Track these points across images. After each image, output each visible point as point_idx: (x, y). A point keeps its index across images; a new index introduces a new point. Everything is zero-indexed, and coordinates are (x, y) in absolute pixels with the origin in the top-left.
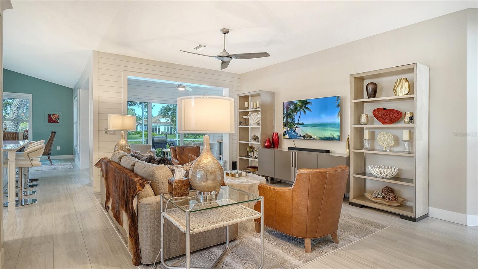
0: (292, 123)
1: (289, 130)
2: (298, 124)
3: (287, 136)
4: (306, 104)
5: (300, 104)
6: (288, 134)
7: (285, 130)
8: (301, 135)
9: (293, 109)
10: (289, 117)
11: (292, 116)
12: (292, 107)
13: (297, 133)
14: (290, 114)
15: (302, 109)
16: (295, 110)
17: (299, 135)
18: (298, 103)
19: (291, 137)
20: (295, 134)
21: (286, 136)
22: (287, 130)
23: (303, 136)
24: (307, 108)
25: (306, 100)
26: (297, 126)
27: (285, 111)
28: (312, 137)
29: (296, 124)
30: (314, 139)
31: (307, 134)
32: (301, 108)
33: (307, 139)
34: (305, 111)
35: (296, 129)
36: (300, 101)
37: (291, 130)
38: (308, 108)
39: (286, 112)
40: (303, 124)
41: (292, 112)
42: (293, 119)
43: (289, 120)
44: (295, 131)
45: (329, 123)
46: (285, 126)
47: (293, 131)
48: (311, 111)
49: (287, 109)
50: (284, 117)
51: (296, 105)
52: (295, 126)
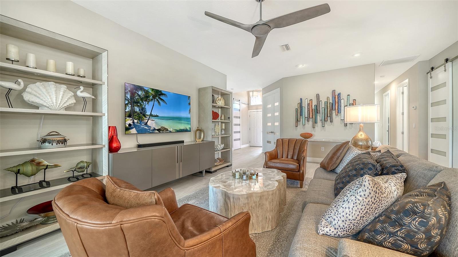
0: (141, 113)
1: (137, 122)
2: (151, 115)
3: (134, 131)
4: (160, 95)
5: (153, 93)
6: (135, 127)
7: (129, 121)
8: (155, 129)
9: (142, 96)
10: (135, 106)
11: (141, 105)
12: (140, 93)
13: (150, 127)
14: (138, 102)
15: (155, 100)
16: (146, 98)
17: (152, 128)
18: (150, 91)
19: (141, 132)
20: (147, 128)
21: (131, 130)
22: (133, 122)
23: (158, 130)
24: (161, 99)
25: (161, 91)
26: (149, 118)
27: (129, 96)
28: (169, 130)
29: (147, 115)
30: (170, 132)
31: (162, 127)
32: (154, 97)
33: (163, 133)
34: (159, 102)
35: (148, 121)
36: (153, 90)
37: (140, 123)
38: (163, 100)
39: (131, 98)
40: (158, 116)
41: (142, 99)
42: (143, 110)
43: (137, 109)
44: (146, 124)
45: (183, 117)
46: (130, 116)
47: (143, 124)
48: (166, 104)
49: (133, 94)
50: (126, 105)
51: (147, 92)
52: (146, 117)
